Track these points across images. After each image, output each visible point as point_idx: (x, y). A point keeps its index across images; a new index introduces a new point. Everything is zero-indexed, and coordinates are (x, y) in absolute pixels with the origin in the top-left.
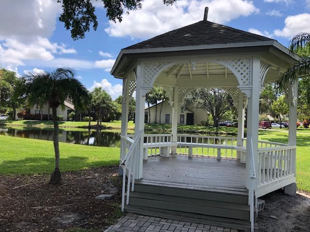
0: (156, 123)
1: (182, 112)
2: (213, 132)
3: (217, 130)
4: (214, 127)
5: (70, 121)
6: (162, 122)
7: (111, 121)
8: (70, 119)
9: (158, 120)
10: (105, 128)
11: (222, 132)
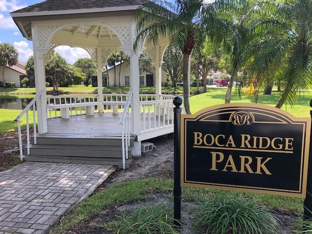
0: (115, 86)
1: (140, 73)
2: (170, 92)
3: (175, 90)
4: (172, 87)
5: (24, 87)
6: (121, 85)
7: (69, 86)
8: (24, 85)
9: (117, 83)
10: (62, 93)
11: (179, 91)
